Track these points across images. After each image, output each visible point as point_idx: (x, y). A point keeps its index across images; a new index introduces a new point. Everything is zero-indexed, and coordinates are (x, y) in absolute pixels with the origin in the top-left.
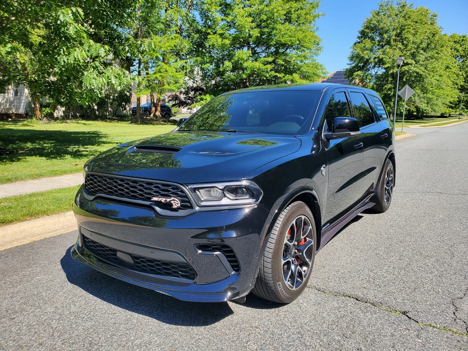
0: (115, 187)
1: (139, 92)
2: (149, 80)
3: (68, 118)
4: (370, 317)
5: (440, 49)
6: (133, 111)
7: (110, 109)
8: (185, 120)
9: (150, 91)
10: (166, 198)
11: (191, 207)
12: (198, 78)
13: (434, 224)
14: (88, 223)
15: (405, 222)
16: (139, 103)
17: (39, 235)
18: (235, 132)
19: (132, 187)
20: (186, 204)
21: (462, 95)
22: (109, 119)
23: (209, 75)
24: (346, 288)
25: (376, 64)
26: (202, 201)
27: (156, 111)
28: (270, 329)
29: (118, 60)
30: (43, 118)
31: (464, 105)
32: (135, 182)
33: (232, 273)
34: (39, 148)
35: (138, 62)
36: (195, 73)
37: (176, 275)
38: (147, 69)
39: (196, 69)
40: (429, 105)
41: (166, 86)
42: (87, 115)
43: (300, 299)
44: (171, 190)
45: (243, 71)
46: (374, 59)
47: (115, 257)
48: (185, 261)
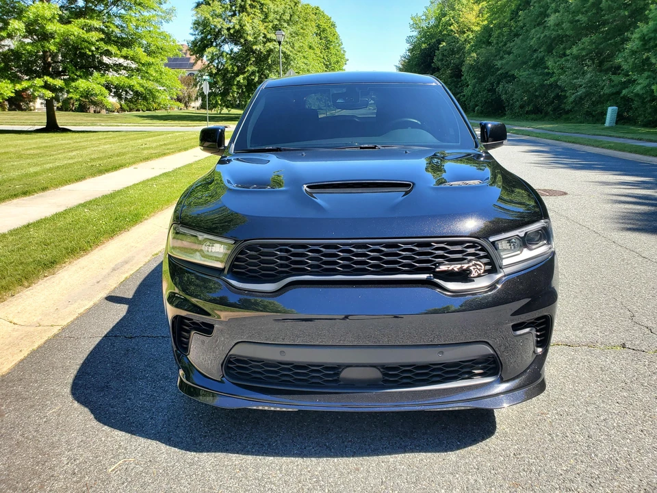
10: (462, 264)
11: (493, 271)
20: (489, 268)
26: (503, 259)
33: (538, 353)
44: (467, 250)
46: (229, 29)
47: (335, 378)
48: (492, 352)
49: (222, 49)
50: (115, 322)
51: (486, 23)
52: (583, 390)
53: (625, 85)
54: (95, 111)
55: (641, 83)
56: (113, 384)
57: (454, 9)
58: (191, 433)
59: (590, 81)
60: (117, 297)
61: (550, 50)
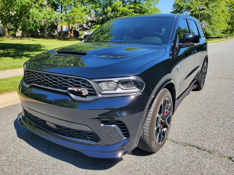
0: (43, 79)
1: (62, 23)
2: (67, 17)
3: (24, 37)
4: (209, 162)
5: (220, 2)
6: (59, 33)
7: (46, 32)
8: (88, 36)
9: (67, 22)
10: (78, 88)
11: (96, 95)
12: (93, 15)
13: (231, 97)
14: (27, 102)
15: (214, 96)
16: (62, 29)
17: (3, 104)
18: (121, 42)
19: (54, 80)
20: (92, 93)
21: (229, 26)
22: (46, 37)
23: (99, 14)
24: (190, 140)
25: (187, 9)
26: (103, 91)
27: (71, 33)
28: (148, 172)
29: (50, 5)
30: (10, 37)
31: (230, 32)
32: (56, 77)
33: (124, 139)
34: (6, 53)
35: (61, 6)
36: (92, 12)
37: (86, 139)
38: (66, 11)
39: (92, 11)
40: (213, 32)
41: (76, 20)
42: (34, 35)
43: (163, 149)
44: (81, 83)
45: (117, 12)
46: (186, 6)
47: (45, 125)
48: (91, 131)
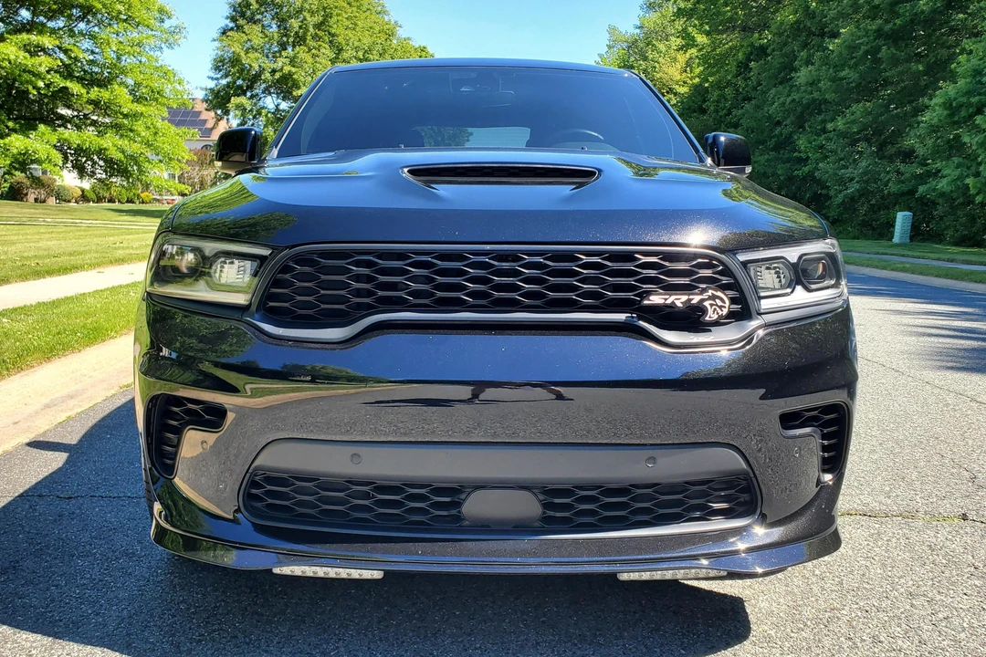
10: (689, 295)
20: (735, 308)
26: (760, 298)
44: (698, 270)
46: (274, 72)
47: (454, 512)
48: (744, 466)
49: (261, 103)
50: (41, 477)
51: (697, 80)
52: (901, 577)
53: (922, 179)
54: (36, 200)
55: (949, 175)
56: (28, 563)
57: (645, 59)
58: (174, 635)
59: (865, 173)
60: (48, 442)
61: (800, 124)
